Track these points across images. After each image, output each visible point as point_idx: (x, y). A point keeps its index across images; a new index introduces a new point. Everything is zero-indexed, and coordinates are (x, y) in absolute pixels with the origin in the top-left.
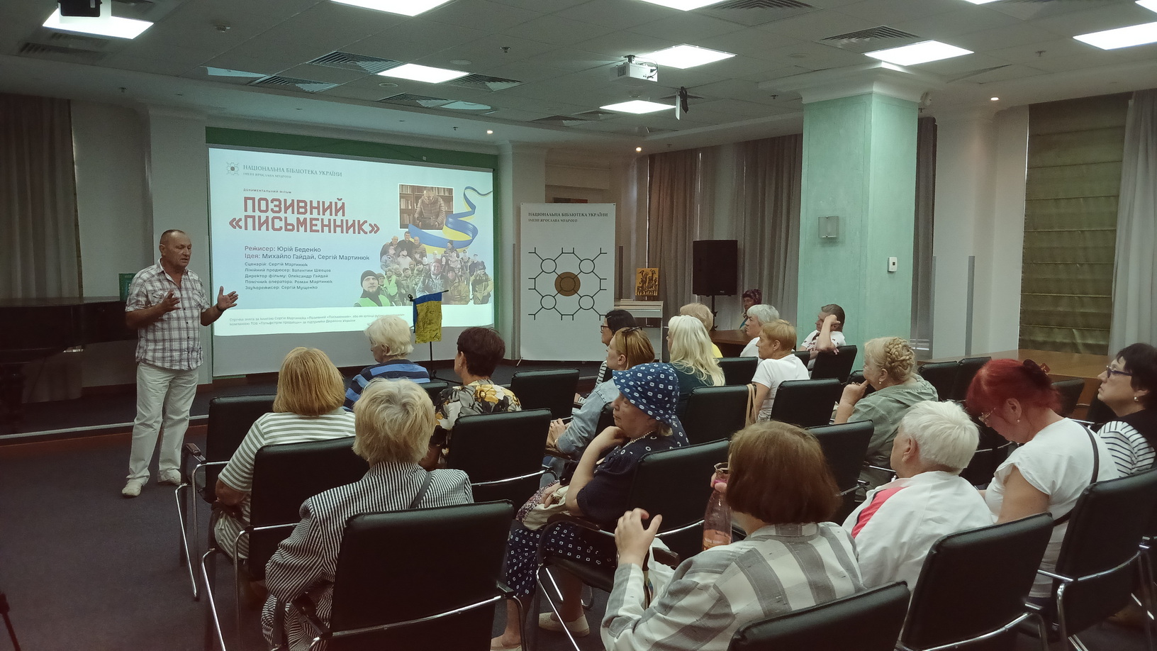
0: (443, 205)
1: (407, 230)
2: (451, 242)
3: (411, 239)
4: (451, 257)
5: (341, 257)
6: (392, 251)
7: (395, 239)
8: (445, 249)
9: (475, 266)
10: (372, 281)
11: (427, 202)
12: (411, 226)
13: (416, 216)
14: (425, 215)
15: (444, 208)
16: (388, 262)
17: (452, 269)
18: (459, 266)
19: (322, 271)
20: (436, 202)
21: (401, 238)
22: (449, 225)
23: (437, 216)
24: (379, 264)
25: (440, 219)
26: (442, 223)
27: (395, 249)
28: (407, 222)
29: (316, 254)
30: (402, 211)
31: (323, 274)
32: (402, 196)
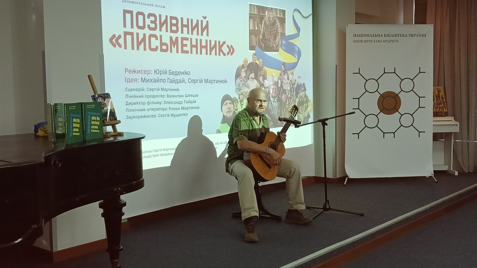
0: (279, 27)
1: (254, 52)
2: (284, 64)
3: (257, 62)
4: (284, 79)
5: (206, 81)
6: (243, 74)
7: (246, 61)
8: (279, 72)
9: (300, 88)
10: (229, 105)
11: (268, 22)
12: (257, 47)
13: (261, 37)
14: (267, 36)
15: (280, 30)
16: (241, 85)
17: (285, 92)
18: (289, 88)
19: (192, 96)
20: (274, 23)
21: (250, 60)
22: (283, 48)
23: (275, 38)
24: (234, 87)
25: (277, 40)
26: (279, 45)
27: (246, 72)
28: (254, 44)
29: (186, 77)
30: (251, 32)
31: (192, 99)
32: (251, 16)
